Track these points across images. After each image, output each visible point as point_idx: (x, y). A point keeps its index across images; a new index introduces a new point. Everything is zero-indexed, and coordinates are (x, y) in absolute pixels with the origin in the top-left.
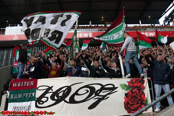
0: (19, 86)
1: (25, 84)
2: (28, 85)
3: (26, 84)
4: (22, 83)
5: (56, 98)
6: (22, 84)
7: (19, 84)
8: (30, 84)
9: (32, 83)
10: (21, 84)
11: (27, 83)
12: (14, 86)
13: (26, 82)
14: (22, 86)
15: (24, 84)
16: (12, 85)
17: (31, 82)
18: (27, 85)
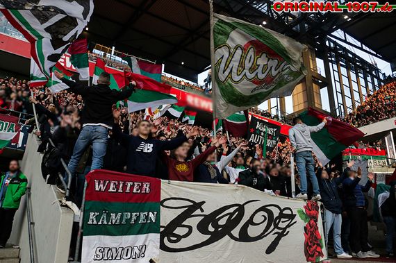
0: (111, 190)
1: (128, 188)
2: (137, 190)
3: (132, 187)
4: (119, 184)
5: (211, 229)
6: (121, 185)
7: (112, 186)
8: (141, 188)
9: (147, 187)
10: (117, 187)
11: (134, 184)
12: (97, 189)
13: (132, 183)
14: (120, 191)
15: (125, 187)
16: (91, 185)
17: (142, 185)
18: (135, 191)
